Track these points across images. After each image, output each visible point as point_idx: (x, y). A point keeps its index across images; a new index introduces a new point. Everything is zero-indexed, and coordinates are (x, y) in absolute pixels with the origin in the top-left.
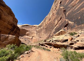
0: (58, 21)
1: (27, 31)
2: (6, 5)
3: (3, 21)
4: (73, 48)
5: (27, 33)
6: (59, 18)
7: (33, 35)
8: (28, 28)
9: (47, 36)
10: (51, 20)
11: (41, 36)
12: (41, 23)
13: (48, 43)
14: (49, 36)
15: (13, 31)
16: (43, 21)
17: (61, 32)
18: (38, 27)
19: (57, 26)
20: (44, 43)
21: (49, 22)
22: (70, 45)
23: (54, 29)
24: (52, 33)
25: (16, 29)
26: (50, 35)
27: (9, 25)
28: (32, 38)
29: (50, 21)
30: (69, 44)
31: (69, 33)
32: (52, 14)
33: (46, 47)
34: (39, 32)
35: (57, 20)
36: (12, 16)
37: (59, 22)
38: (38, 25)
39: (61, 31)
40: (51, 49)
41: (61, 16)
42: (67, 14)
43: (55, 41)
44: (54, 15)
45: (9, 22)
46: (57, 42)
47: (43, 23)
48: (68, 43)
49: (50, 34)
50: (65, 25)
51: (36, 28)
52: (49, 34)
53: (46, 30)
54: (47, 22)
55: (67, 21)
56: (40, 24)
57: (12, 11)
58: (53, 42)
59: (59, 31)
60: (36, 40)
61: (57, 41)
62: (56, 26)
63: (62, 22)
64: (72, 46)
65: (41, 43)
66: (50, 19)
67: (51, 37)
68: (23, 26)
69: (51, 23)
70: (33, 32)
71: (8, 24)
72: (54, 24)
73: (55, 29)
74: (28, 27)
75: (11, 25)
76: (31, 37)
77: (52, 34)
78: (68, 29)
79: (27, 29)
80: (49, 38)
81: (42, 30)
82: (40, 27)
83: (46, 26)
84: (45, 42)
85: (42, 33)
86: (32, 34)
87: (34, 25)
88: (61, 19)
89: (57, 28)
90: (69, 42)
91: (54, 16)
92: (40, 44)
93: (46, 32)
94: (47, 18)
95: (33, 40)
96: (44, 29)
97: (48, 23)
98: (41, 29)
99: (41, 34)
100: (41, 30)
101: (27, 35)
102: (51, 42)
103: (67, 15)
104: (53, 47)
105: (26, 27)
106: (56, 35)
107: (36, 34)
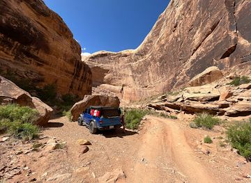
0: (203, 34)
1: (107, 71)
2: (50, 11)
3: (54, 55)
4: (226, 114)
5: (107, 76)
6: (208, 25)
7: (123, 82)
8: (106, 63)
9: (166, 83)
10: (178, 28)
11: (146, 84)
12: (146, 40)
13: (172, 104)
14: (173, 84)
15: (78, 76)
16: (150, 35)
17: (209, 73)
18: (136, 54)
19: (198, 50)
20: (162, 104)
21: (171, 37)
22: (220, 107)
23: (190, 60)
24: (182, 74)
25: (82, 70)
26: (174, 80)
27: (68, 62)
28: (122, 89)
29: (176, 34)
30: (218, 106)
31: (231, 78)
32: (181, 7)
33: (169, 111)
34: (139, 72)
35: (199, 29)
36: (67, 37)
37: (207, 39)
38: (134, 51)
39: (208, 70)
40: (179, 116)
41: (215, 16)
42: (239, 8)
43: (188, 99)
44: (193, 9)
45: (65, 55)
46: (192, 103)
47: (151, 42)
48: (216, 104)
49: (176, 75)
50: (226, 49)
51: (130, 61)
52: (172, 77)
53: (163, 65)
54: (165, 35)
55: (233, 37)
56: (140, 47)
57: (65, 24)
58: (183, 101)
59: (204, 72)
60: (134, 93)
61: (192, 99)
62: (195, 50)
63: (215, 39)
64: (225, 109)
65: (153, 105)
66: (175, 27)
67: (178, 85)
68: (92, 58)
69: (179, 39)
70: (122, 72)
71: (65, 60)
72: (190, 42)
73: (192, 63)
74: (106, 59)
75: (71, 62)
76: (118, 88)
77: (182, 77)
78: (231, 64)
79: (106, 66)
80: (172, 87)
81: (149, 64)
82: (141, 54)
83: (161, 50)
84: (164, 101)
85: (151, 75)
86: (120, 79)
87: (124, 52)
88: (213, 28)
89: (198, 57)
90: (221, 101)
91: (190, 13)
92: (150, 106)
93: (161, 71)
94: (163, 20)
95: (127, 96)
96: (155, 62)
97: (167, 41)
98: (145, 61)
99: (147, 77)
100: (147, 64)
101: (109, 82)
102: (178, 103)
103: (240, 12)
104: (183, 112)
105: (102, 59)
106: (192, 82)
107: (130, 79)
